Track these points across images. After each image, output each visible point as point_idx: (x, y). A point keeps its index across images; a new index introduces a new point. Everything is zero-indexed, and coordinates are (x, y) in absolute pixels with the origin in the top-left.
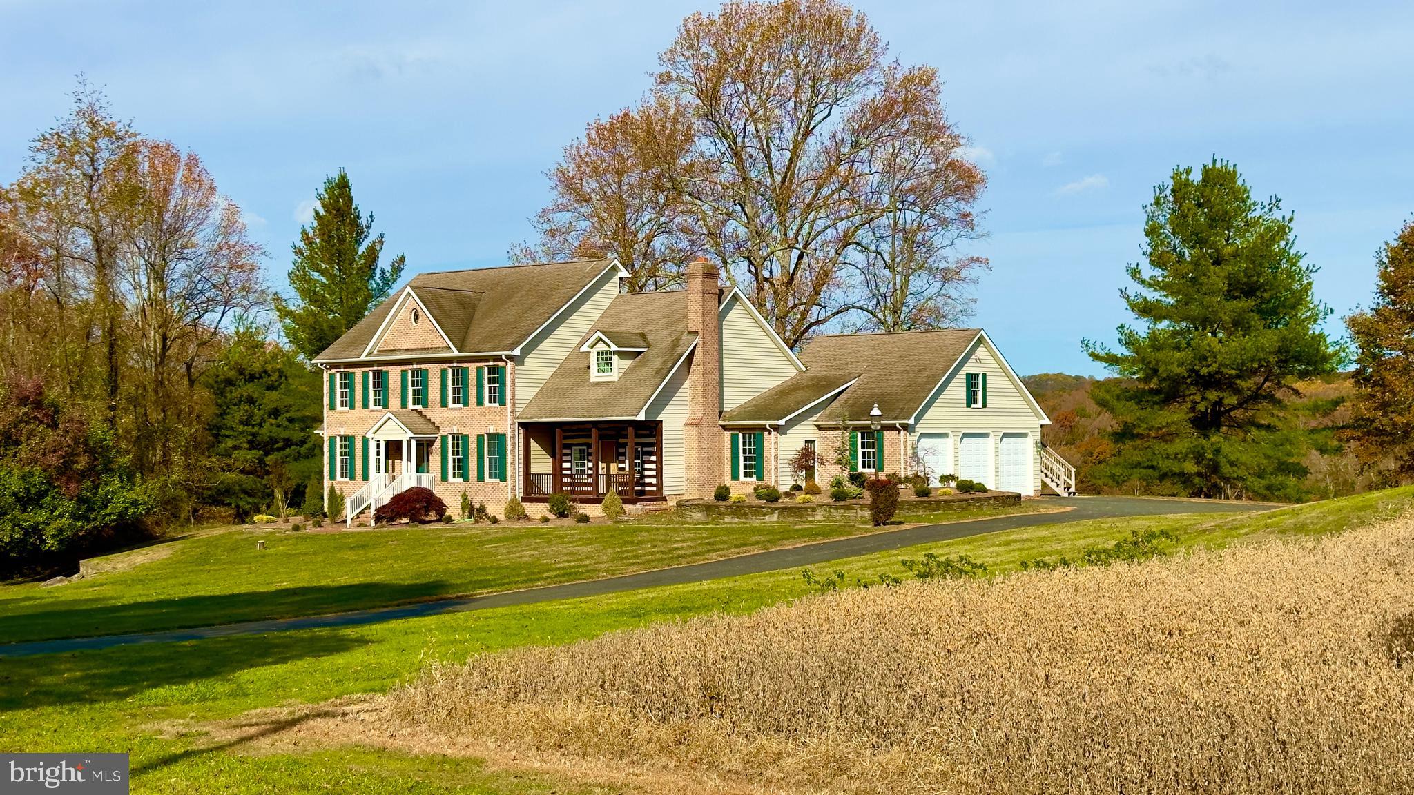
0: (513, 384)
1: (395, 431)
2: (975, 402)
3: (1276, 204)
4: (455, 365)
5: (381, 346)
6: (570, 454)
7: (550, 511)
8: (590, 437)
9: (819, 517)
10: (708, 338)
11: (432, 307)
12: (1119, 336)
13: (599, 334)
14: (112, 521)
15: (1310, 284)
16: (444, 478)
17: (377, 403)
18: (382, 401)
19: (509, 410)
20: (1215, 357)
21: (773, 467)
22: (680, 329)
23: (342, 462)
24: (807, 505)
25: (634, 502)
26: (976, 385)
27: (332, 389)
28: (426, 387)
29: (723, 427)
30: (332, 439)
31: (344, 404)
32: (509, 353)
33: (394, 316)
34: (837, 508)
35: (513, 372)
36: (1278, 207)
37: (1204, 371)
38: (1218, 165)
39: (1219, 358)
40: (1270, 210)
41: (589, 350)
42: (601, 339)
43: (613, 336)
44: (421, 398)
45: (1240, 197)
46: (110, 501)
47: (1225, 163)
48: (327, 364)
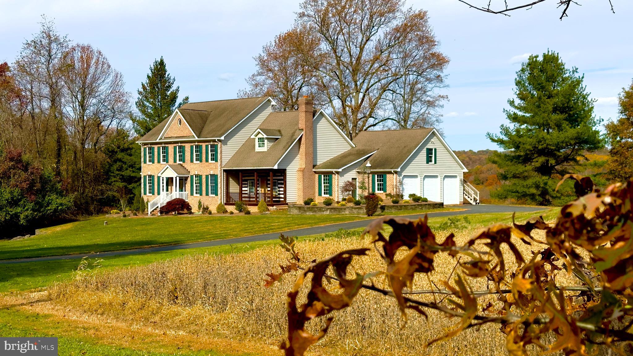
0: (221, 152)
1: (171, 173)
2: (431, 161)
3: (575, 71)
4: (196, 144)
5: (165, 135)
6: (247, 184)
7: (236, 209)
8: (254, 176)
9: (347, 212)
10: (308, 132)
11: (187, 118)
12: (501, 130)
13: (259, 130)
14: (51, 212)
15: (592, 108)
16: (192, 194)
17: (164, 161)
18: (166, 160)
19: (219, 164)
20: (545, 141)
21: (336, 190)
22: (296, 128)
23: (149, 187)
24: (343, 207)
25: (273, 206)
26: (432, 154)
27: (145, 155)
28: (184, 154)
29: (315, 172)
30: (145, 177)
31: (150, 161)
32: (219, 138)
33: (171, 122)
34: (355, 208)
35: (221, 147)
36: (577, 72)
37: (540, 147)
38: (550, 54)
39: (547, 142)
40: (573, 73)
41: (255, 137)
42: (259, 133)
43: (265, 131)
44: (182, 159)
45: (560, 68)
46: (50, 203)
47: (553, 52)
48: (143, 143)
